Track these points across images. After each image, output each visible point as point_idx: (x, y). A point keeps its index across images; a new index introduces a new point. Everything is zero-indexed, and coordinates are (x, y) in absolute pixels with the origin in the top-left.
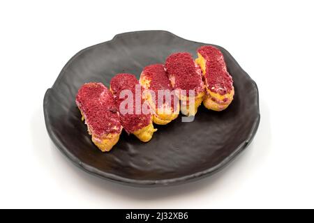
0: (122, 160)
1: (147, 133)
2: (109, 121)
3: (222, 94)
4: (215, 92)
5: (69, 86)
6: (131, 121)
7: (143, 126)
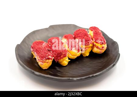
0: (53, 72)
1: (65, 62)
2: (47, 54)
3: (101, 44)
4: (98, 43)
5: (27, 45)
6: (58, 54)
7: (63, 57)
